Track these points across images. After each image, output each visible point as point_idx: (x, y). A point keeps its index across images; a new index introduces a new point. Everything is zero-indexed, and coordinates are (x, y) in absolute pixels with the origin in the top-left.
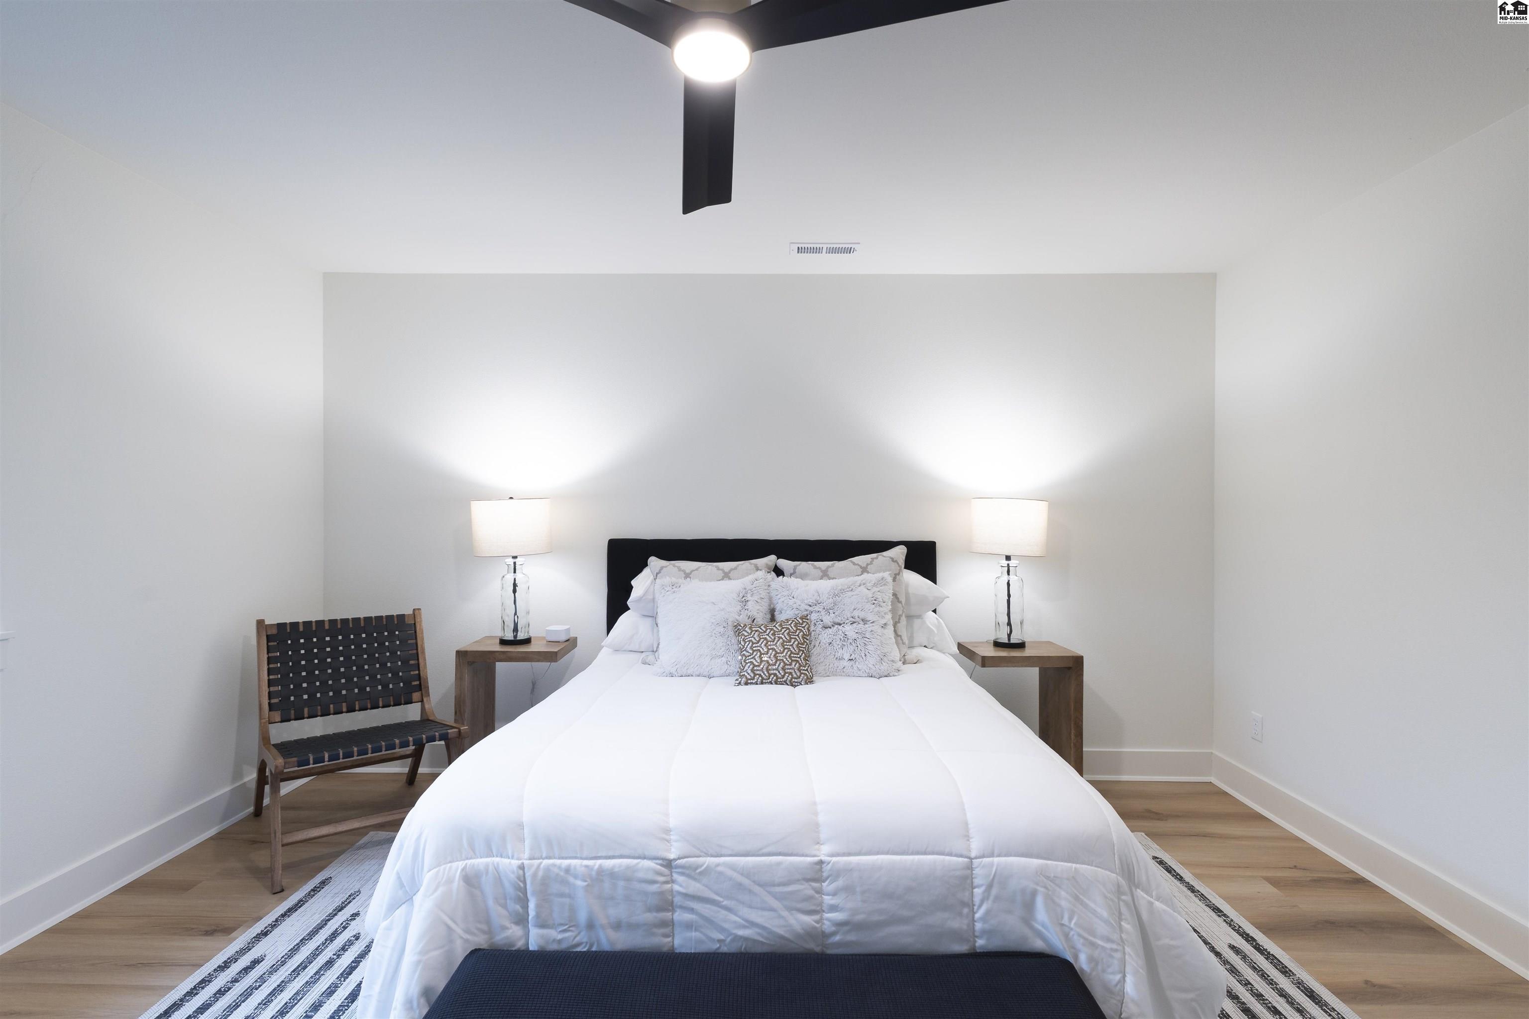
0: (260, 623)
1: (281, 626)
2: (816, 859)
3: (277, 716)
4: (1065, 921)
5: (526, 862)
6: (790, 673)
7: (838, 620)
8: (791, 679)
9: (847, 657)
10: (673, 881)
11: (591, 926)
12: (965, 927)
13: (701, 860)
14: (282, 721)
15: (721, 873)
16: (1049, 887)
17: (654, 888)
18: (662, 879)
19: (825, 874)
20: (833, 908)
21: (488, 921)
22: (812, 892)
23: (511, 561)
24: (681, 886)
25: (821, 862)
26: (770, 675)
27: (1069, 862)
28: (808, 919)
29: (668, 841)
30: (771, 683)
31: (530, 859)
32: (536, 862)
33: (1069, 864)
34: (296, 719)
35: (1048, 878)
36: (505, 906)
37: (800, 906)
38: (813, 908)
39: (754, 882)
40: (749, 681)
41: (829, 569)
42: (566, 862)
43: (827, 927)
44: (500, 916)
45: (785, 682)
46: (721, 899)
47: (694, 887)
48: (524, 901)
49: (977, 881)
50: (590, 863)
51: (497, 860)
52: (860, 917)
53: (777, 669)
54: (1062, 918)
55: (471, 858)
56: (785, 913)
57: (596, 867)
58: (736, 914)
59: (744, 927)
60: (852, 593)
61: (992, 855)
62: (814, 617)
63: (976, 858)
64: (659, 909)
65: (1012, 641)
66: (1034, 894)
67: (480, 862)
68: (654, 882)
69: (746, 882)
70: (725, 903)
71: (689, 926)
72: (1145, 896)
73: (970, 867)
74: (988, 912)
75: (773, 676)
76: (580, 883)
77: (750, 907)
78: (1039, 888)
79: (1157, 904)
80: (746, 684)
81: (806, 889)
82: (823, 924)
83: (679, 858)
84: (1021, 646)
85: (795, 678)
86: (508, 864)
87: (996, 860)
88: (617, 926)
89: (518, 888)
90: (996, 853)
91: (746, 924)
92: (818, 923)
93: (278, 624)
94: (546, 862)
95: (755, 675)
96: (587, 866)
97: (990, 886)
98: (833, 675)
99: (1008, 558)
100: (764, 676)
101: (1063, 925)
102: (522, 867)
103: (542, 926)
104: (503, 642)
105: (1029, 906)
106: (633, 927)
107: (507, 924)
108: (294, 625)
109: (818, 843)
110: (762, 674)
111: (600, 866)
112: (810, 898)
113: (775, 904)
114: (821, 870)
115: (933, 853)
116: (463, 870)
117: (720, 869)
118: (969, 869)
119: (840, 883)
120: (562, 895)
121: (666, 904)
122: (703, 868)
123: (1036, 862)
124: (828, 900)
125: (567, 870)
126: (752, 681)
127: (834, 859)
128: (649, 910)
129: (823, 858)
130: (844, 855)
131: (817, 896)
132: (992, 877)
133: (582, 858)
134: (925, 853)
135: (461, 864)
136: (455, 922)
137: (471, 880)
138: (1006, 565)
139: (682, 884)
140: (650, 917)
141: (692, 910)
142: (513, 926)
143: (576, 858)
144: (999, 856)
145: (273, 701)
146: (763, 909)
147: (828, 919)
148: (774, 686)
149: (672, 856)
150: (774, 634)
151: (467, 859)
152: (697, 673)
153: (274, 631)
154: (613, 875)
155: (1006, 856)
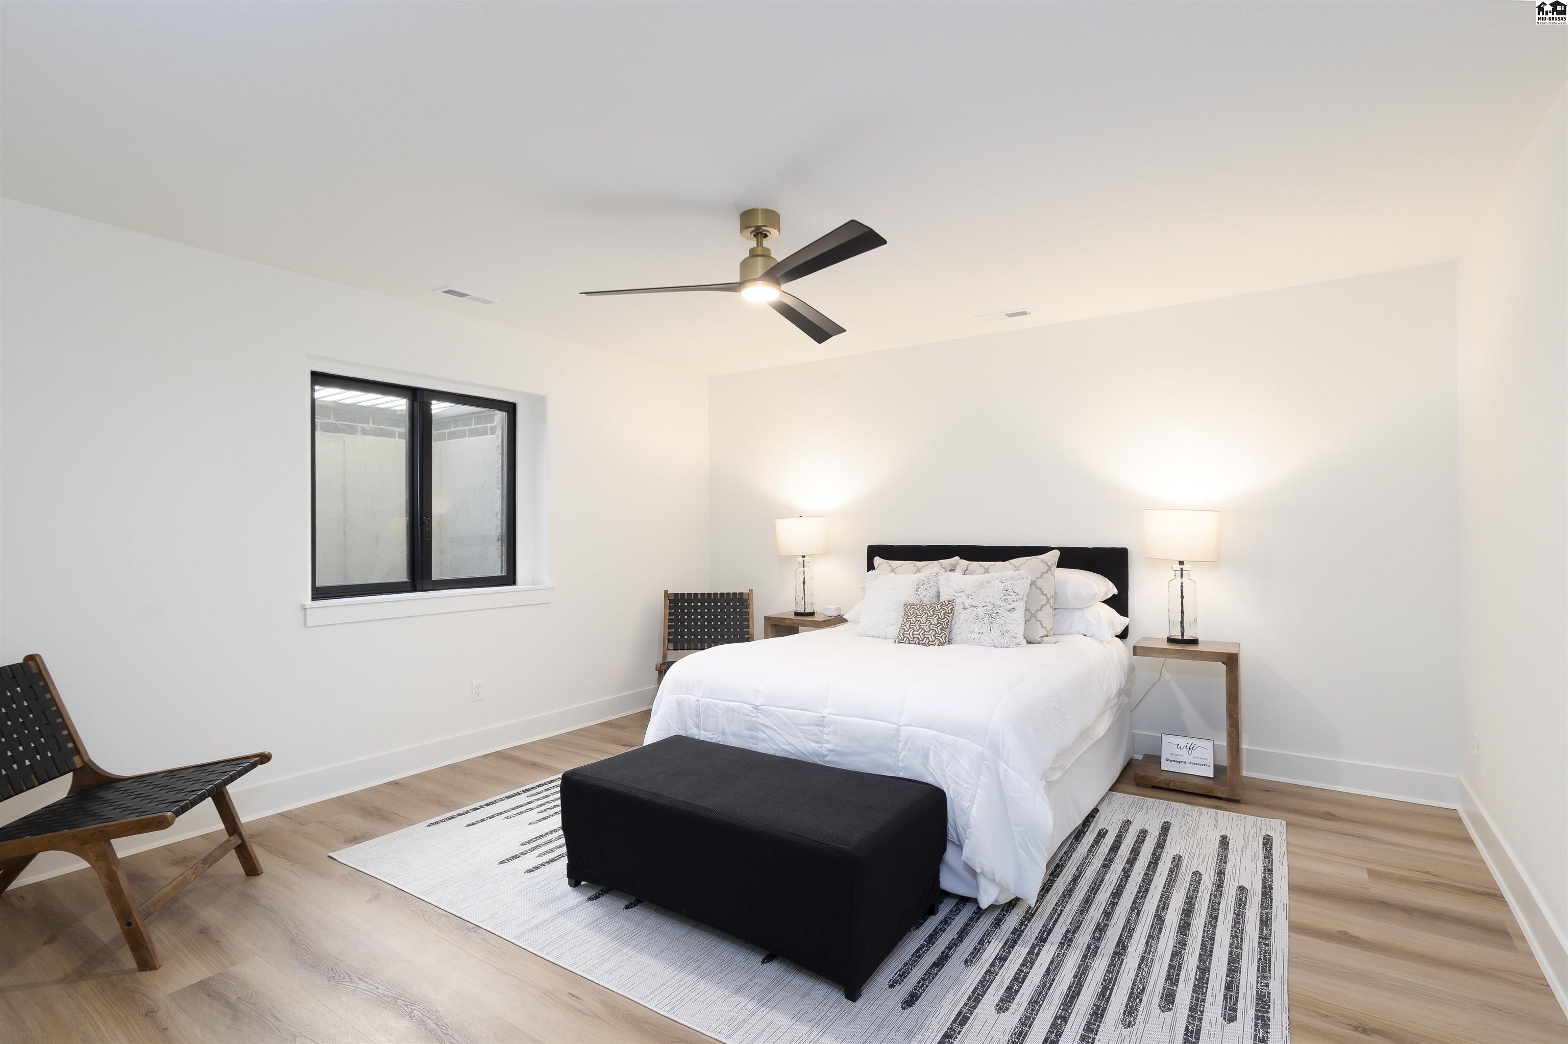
0: (666, 592)
1: (676, 595)
2: (821, 715)
3: (671, 646)
4: (944, 768)
5: (700, 698)
6: (928, 638)
7: (973, 604)
8: (928, 642)
9: (976, 631)
10: (758, 717)
11: (723, 733)
12: (893, 763)
13: (770, 708)
14: (674, 650)
15: (778, 715)
16: (938, 747)
17: (749, 718)
18: (753, 715)
19: (825, 723)
20: (827, 742)
21: (686, 725)
22: (818, 732)
23: (801, 559)
24: (760, 719)
25: (824, 717)
26: (914, 638)
27: (954, 736)
28: (815, 746)
29: (758, 697)
30: (915, 643)
31: (701, 697)
32: (704, 699)
33: (953, 737)
34: (681, 650)
35: (938, 742)
36: (691, 718)
37: (812, 738)
38: (818, 740)
39: (792, 722)
40: (901, 641)
41: (990, 568)
42: (715, 701)
43: (825, 752)
44: (690, 724)
45: (925, 644)
46: (777, 729)
47: (766, 721)
48: (698, 716)
49: (901, 739)
50: (725, 702)
51: (690, 696)
52: (839, 748)
53: (919, 634)
54: (943, 766)
55: (681, 694)
56: (804, 740)
57: (726, 705)
58: (783, 738)
59: (786, 744)
60: (989, 584)
61: (910, 725)
62: (957, 601)
63: (901, 726)
64: (751, 730)
65: (1185, 638)
66: (929, 749)
67: (684, 696)
68: (749, 716)
69: (788, 721)
70: (778, 731)
71: (763, 740)
72: (1005, 766)
73: (898, 730)
74: (904, 756)
75: (916, 639)
76: (719, 711)
77: (789, 735)
78: (932, 747)
79: (1011, 772)
80: (899, 642)
81: (815, 730)
82: (823, 750)
83: (760, 706)
84: (1194, 642)
85: (931, 642)
86: (693, 699)
87: (912, 728)
88: (734, 735)
89: (697, 710)
90: (913, 725)
91: (787, 743)
92: (820, 748)
93: (675, 594)
94: (708, 700)
95: (904, 637)
96: (723, 704)
97: (906, 742)
98: (968, 643)
99: (1181, 563)
100: (910, 638)
101: (943, 770)
102: (698, 701)
103: (705, 730)
104: (797, 614)
105: (926, 757)
106: (740, 736)
107: (692, 727)
108: (683, 595)
109: (824, 707)
110: (909, 637)
111: (728, 705)
112: (815, 734)
113: (800, 735)
114: (823, 721)
115: (880, 720)
116: (676, 699)
117: (777, 713)
118: (897, 731)
119: (831, 729)
120: (713, 716)
121: (753, 728)
122: (770, 712)
123: (932, 732)
124: (826, 737)
125: (715, 705)
126: (902, 641)
127: (830, 716)
128: (747, 729)
129: (825, 715)
130: (835, 715)
131: (820, 734)
132: (907, 737)
133: (722, 700)
134: (876, 720)
135: (675, 696)
136: (672, 722)
137: (680, 704)
138: (1180, 569)
139: (762, 719)
140: (747, 733)
141: (764, 732)
142: (695, 728)
143: (719, 699)
144: (913, 726)
145: (670, 637)
146: (794, 737)
147: (825, 747)
148: (917, 645)
149: (757, 704)
150: (923, 611)
151: (679, 694)
152: (878, 635)
153: (672, 598)
154: (733, 709)
155: (918, 727)
